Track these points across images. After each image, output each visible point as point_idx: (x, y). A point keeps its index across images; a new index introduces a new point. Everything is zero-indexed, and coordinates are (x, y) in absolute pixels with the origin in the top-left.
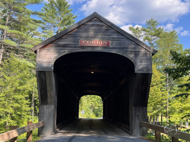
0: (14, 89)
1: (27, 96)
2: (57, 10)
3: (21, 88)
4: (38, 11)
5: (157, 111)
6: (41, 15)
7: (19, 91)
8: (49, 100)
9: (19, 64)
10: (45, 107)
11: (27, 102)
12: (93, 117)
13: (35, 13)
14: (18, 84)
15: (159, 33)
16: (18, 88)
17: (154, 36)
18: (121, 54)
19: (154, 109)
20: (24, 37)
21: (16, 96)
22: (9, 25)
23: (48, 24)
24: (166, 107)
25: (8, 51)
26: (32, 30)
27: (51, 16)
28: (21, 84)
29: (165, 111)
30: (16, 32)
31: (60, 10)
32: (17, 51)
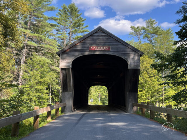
0: (36, 81)
1: (47, 86)
2: (69, 14)
3: (42, 80)
4: (53, 17)
5: (155, 98)
6: (56, 20)
7: (40, 82)
9: (40, 61)
11: (47, 91)
12: (100, 103)
13: (51, 19)
14: (39, 78)
15: (157, 32)
16: (40, 80)
17: (153, 33)
19: (152, 97)
20: (43, 39)
21: (38, 87)
22: (30, 29)
23: (61, 26)
24: (162, 95)
25: (29, 51)
27: (64, 20)
28: (42, 77)
29: (161, 98)
30: (37, 35)
31: (71, 14)
32: (37, 50)
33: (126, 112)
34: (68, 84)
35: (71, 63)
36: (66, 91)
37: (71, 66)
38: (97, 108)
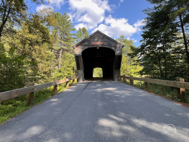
0: (67, 66)
1: (72, 69)
2: (82, 33)
3: (70, 65)
4: (75, 34)
5: (125, 73)
6: (76, 35)
7: (69, 67)
8: (81, 68)
9: (68, 56)
10: (79, 71)
11: (72, 71)
12: (99, 76)
13: (74, 35)
14: (68, 64)
15: (125, 41)
16: (69, 65)
17: (123, 42)
18: (109, 47)
19: (123, 73)
20: (70, 45)
21: (68, 69)
22: (63, 40)
23: (79, 39)
24: (128, 72)
25: (63, 51)
26: (73, 42)
27: (80, 35)
28: (70, 64)
29: (128, 73)
30: (67, 43)
31: (83, 33)
32: (67, 51)
33: (114, 81)
34: (80, 66)
35: (81, 53)
36: (79, 70)
37: (81, 54)
38: (97, 79)
